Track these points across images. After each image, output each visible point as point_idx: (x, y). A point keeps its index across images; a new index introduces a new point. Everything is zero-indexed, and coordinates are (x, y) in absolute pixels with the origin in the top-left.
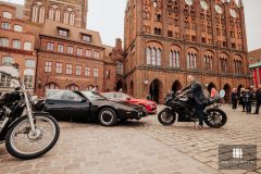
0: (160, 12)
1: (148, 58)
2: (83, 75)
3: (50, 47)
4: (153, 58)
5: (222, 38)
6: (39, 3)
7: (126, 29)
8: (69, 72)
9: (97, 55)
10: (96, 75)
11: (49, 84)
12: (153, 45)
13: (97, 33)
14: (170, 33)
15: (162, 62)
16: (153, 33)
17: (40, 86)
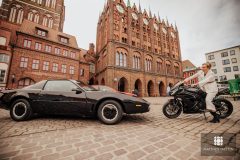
0: (126, 26)
1: (117, 61)
2: (59, 72)
3: (27, 44)
4: (120, 61)
6: (18, 6)
8: (46, 68)
9: (73, 56)
10: (72, 72)
11: (24, 79)
12: (121, 50)
14: (133, 43)
16: (121, 41)
17: (13, 81)
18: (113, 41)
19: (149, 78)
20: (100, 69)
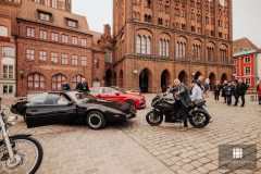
1: (138, 46)
2: (70, 65)
3: (31, 33)
4: (143, 46)
5: (210, 27)
9: (84, 43)
10: (84, 63)
11: (33, 74)
12: (143, 32)
13: (84, 18)
14: (160, 21)
15: (152, 50)
16: (143, 20)
17: (22, 77)
18: (132, 21)
19: (180, 68)
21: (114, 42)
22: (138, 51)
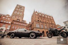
0: (38, 17)
1: (37, 26)
4: (38, 26)
5: (51, 22)
6: (14, 15)
7: (31, 20)
9: (25, 25)
13: (26, 21)
14: (41, 21)
15: (40, 26)
16: (37, 21)
20: (32, 28)
21: (31, 25)
22: (37, 27)
